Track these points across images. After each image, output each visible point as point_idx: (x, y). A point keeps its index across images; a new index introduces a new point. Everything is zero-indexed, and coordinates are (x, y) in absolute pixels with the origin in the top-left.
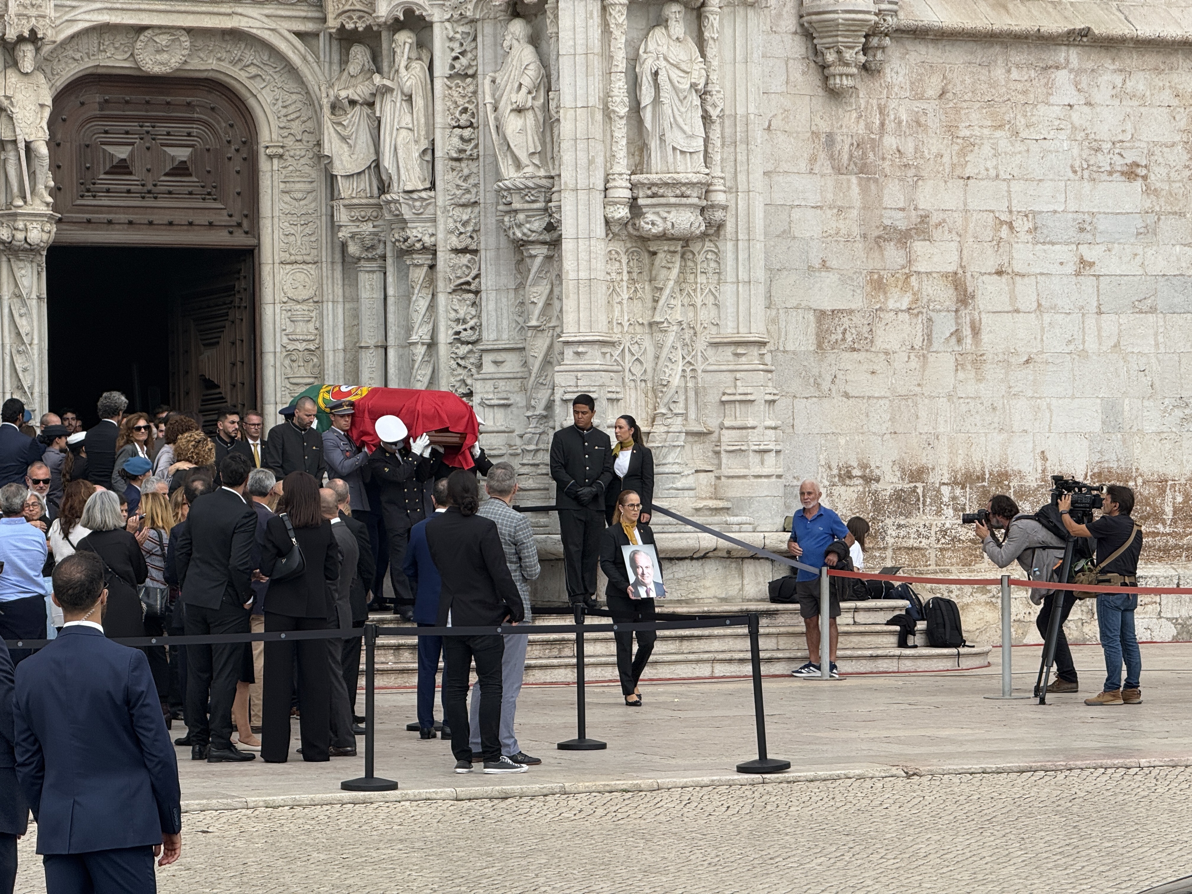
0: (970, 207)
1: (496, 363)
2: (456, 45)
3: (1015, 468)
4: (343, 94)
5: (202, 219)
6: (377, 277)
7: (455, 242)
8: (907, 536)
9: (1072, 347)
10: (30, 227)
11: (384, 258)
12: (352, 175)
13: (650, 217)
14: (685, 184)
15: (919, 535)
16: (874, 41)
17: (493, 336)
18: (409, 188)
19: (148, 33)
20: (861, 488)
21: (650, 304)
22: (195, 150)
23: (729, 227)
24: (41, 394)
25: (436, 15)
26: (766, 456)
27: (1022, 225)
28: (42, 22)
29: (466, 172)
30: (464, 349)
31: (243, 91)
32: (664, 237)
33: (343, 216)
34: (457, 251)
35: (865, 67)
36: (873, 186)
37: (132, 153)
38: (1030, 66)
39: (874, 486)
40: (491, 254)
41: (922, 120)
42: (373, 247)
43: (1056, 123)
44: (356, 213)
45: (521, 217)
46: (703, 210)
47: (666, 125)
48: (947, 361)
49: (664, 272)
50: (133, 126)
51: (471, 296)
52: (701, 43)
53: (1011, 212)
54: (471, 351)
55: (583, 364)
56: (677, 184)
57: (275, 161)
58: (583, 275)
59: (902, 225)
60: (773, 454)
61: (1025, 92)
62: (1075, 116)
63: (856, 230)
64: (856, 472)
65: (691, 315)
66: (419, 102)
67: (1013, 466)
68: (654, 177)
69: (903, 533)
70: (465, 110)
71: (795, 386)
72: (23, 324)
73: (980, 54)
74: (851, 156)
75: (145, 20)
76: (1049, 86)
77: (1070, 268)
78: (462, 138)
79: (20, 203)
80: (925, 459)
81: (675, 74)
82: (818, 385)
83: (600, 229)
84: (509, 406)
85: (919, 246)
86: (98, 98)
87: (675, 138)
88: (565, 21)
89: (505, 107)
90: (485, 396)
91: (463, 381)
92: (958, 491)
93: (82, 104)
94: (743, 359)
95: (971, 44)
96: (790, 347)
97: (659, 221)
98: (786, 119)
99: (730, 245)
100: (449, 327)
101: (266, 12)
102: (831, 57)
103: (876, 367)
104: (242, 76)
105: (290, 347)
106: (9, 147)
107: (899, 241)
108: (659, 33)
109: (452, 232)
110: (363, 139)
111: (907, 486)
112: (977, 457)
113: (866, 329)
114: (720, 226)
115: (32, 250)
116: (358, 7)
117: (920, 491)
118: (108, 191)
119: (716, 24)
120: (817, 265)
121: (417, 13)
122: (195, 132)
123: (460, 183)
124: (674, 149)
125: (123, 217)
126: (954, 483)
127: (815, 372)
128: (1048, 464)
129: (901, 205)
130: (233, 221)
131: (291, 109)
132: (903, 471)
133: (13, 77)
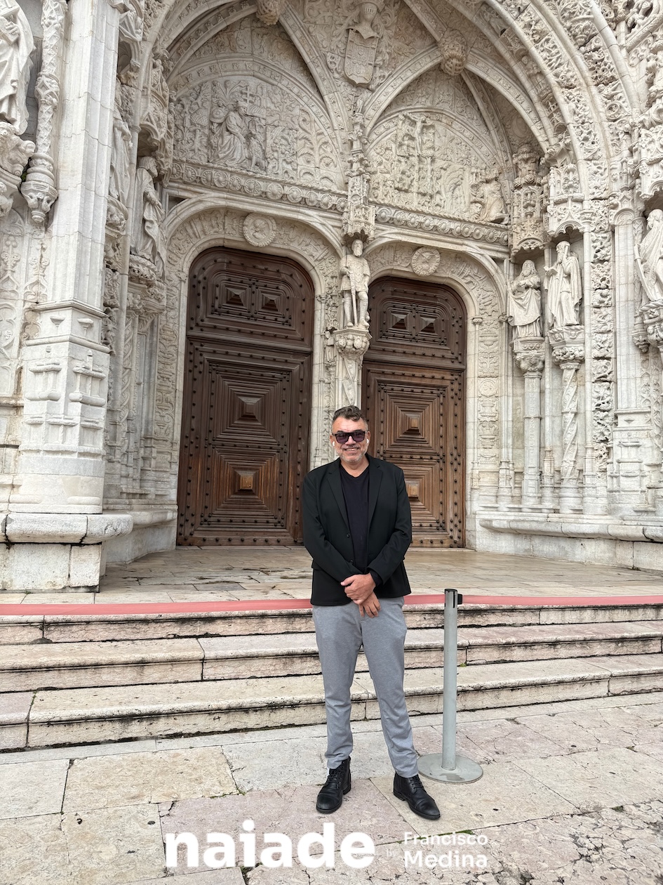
1: (629, 421)
2: (598, 244)
4: (522, 283)
5: (439, 354)
6: (536, 381)
7: (597, 353)
10: (356, 338)
11: (542, 370)
12: (526, 326)
17: (626, 406)
19: (420, 250)
22: (437, 320)
25: (585, 228)
28: (368, 227)
29: (604, 313)
30: (602, 415)
33: (518, 347)
34: (598, 358)
37: (406, 318)
40: (623, 358)
42: (536, 364)
44: (527, 345)
50: (407, 305)
51: (607, 384)
54: (607, 416)
57: (477, 326)
66: (575, 277)
70: (604, 279)
75: (420, 242)
78: (602, 295)
79: (351, 324)
84: (638, 446)
86: (391, 289)
90: (623, 440)
91: (602, 434)
93: (383, 291)
100: (593, 402)
101: (480, 245)
104: (463, 282)
105: (482, 420)
106: (347, 295)
109: (595, 348)
110: (533, 306)
115: (356, 352)
116: (532, 236)
121: (575, 228)
122: (437, 311)
123: (600, 319)
125: (400, 350)
130: (454, 357)
131: (486, 300)
133: (350, 258)
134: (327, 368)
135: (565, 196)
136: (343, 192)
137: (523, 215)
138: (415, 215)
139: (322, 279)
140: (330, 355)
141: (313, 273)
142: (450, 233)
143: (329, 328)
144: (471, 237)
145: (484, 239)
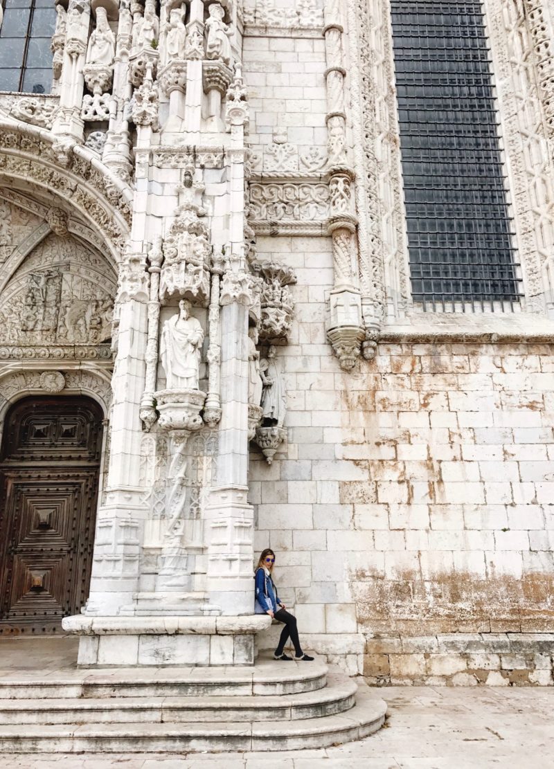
0: (434, 426)
3: (474, 571)
5: (75, 455)
8: (403, 612)
9: (505, 501)
15: (411, 612)
19: (44, 374)
20: (371, 583)
21: (169, 469)
22: (76, 426)
23: (224, 422)
27: (467, 435)
31: (96, 399)
38: (464, 354)
39: (380, 582)
43: (484, 382)
46: (200, 412)
48: (424, 509)
50: (49, 417)
53: (459, 428)
61: (462, 368)
62: (494, 378)
63: (361, 439)
64: (368, 573)
65: (200, 475)
67: (471, 570)
69: (400, 610)
76: (477, 363)
77: (500, 456)
80: (414, 566)
82: (341, 523)
83: (139, 426)
92: (436, 585)
94: (225, 500)
96: (324, 502)
102: (340, 352)
103: (378, 513)
104: (94, 392)
111: (401, 582)
112: (446, 564)
113: (371, 492)
114: (218, 422)
117: (410, 585)
118: (34, 444)
120: (340, 457)
122: (78, 418)
126: (433, 580)
127: (340, 515)
128: (496, 569)
129: (390, 426)
130: (91, 456)
132: (399, 573)
142: (67, 357)
144: (87, 357)
145: (99, 357)
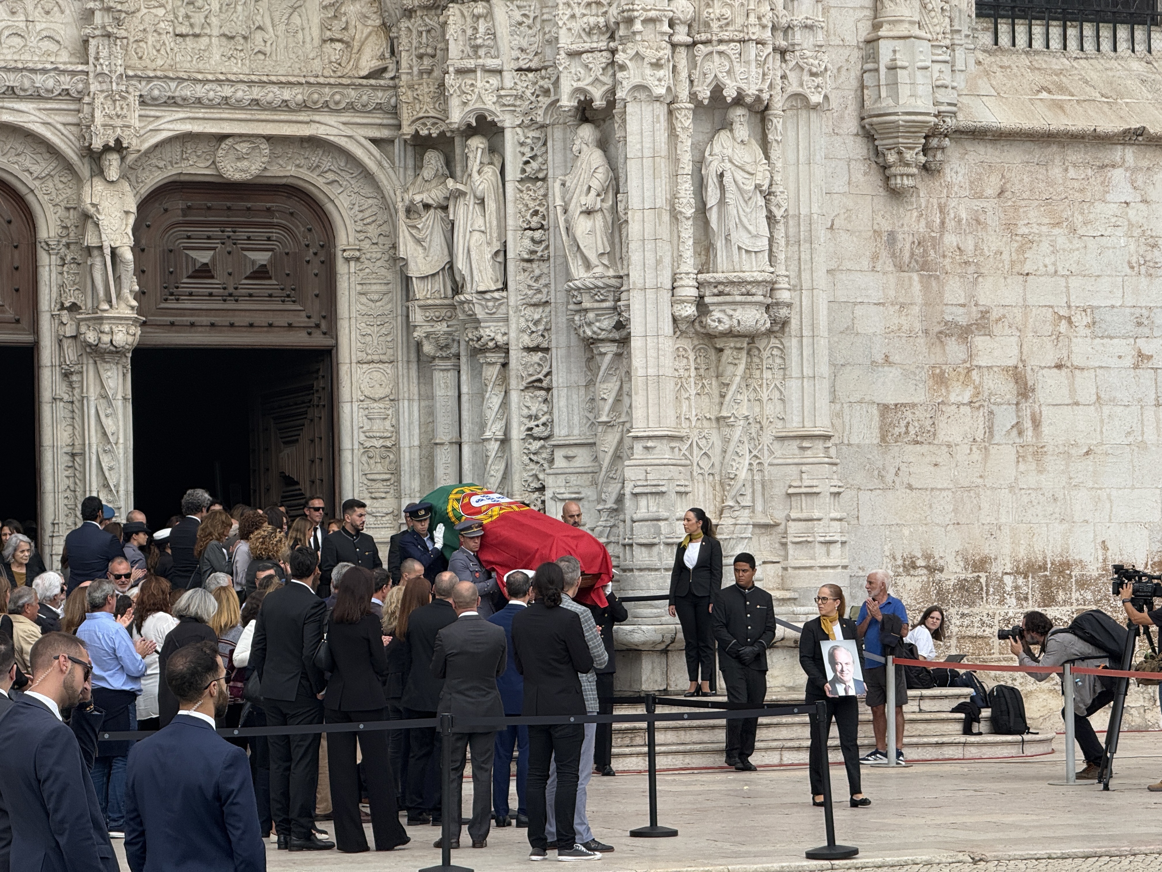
0: (1030, 302)
1: (567, 458)
2: (527, 150)
3: (1077, 558)
4: (418, 198)
5: (281, 320)
6: (451, 375)
7: (527, 340)
8: (971, 625)
9: (1131, 439)
10: (115, 329)
11: (458, 356)
12: (427, 277)
13: (717, 314)
14: (750, 283)
15: (983, 623)
16: (934, 142)
17: (564, 432)
18: (481, 289)
19: (229, 141)
20: (925, 578)
21: (717, 400)
22: (275, 255)
23: (794, 323)
24: (127, 491)
25: (507, 120)
26: (832, 547)
27: (1081, 320)
28: (127, 132)
29: (537, 272)
30: (536, 445)
31: (321, 196)
32: (730, 334)
33: (418, 317)
34: (528, 350)
35: (925, 168)
36: (934, 283)
37: (214, 258)
38: (1087, 164)
39: (938, 576)
40: (562, 352)
41: (982, 218)
42: (447, 346)
43: (1113, 220)
44: (430, 314)
45: (591, 315)
46: (768, 307)
47: (732, 225)
48: (1009, 453)
49: (731, 368)
50: (215, 231)
51: (543, 393)
52: (765, 145)
53: (1069, 307)
54: (543, 447)
55: (652, 458)
56: (742, 283)
57: (352, 264)
58: (651, 371)
59: (963, 321)
60: (839, 545)
61: (1082, 191)
62: (1131, 213)
63: (918, 326)
64: (920, 563)
65: (757, 410)
66: (491, 205)
67: (1074, 556)
68: (720, 276)
69: (966, 622)
70: (536, 213)
71: (860, 478)
72: (109, 424)
73: (1038, 154)
74: (912, 254)
75: (226, 128)
76: (1106, 184)
77: (1129, 361)
78: (533, 240)
79: (106, 307)
80: (987, 549)
81: (740, 176)
82: (881, 477)
83: (668, 327)
84: (580, 499)
85: (980, 341)
86: (181, 205)
87: (740, 238)
88: (632, 125)
89: (575, 209)
90: (557, 490)
91: (536, 476)
92: (1021, 581)
93: (166, 210)
94: (809, 453)
95: (1028, 144)
96: (855, 440)
97: (725, 319)
98: (848, 219)
99: (794, 341)
100: (522, 423)
101: (344, 119)
102: (892, 158)
103: (939, 460)
104: (320, 182)
105: (368, 444)
106: (96, 253)
107: (960, 336)
108: (724, 136)
109: (524, 331)
110: (438, 241)
111: (970, 576)
112: (1039, 546)
113: (929, 422)
114: (785, 323)
115: (117, 352)
116: (432, 114)
117: (983, 580)
118: (191, 294)
119: (780, 127)
120: (880, 360)
121: (489, 119)
122: (274, 236)
123: (531, 283)
124: (740, 248)
125: (205, 320)
126: (1017, 572)
127: (879, 464)
128: (1109, 553)
129: (962, 301)
130: (312, 323)
131: (367, 214)
132: (966, 561)
133: (99, 185)
134: (66, 375)
135: (470, 63)
136: (80, 68)
137: (415, 70)
138: (214, 86)
139: (50, 209)
140: (71, 354)
141: (30, 198)
142: (285, 106)
143: (67, 304)
144: (327, 107)
145: (351, 107)
